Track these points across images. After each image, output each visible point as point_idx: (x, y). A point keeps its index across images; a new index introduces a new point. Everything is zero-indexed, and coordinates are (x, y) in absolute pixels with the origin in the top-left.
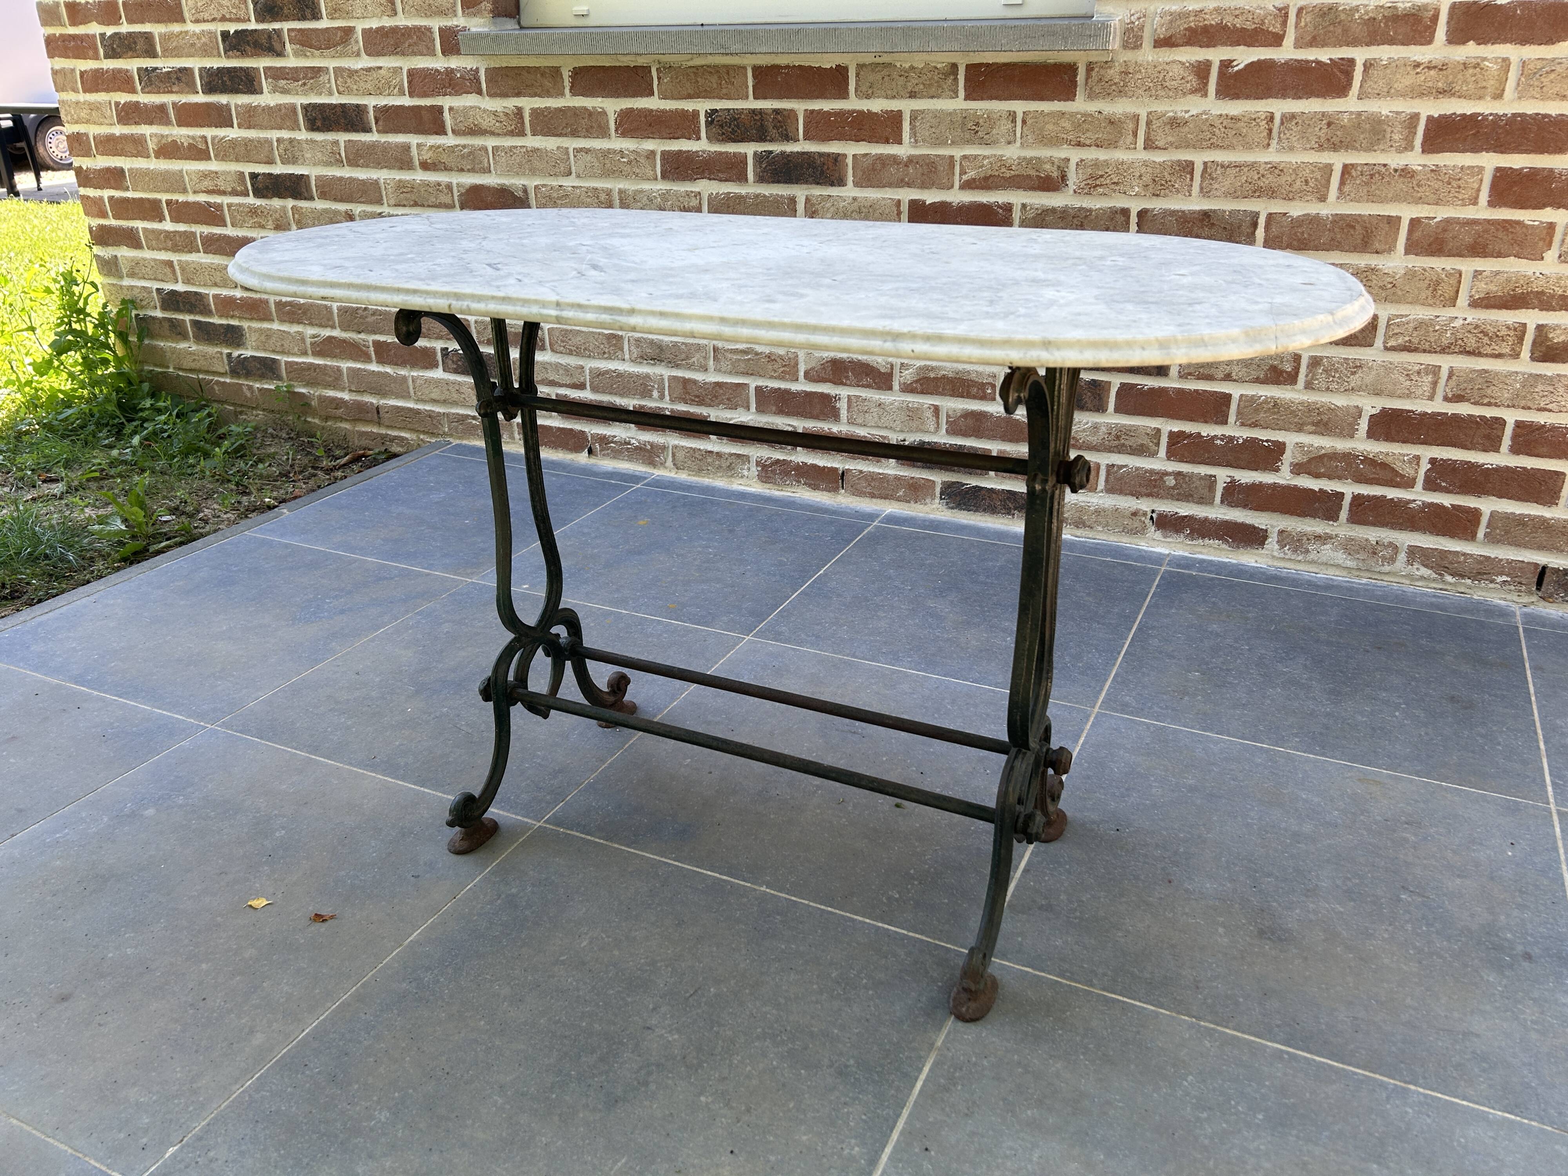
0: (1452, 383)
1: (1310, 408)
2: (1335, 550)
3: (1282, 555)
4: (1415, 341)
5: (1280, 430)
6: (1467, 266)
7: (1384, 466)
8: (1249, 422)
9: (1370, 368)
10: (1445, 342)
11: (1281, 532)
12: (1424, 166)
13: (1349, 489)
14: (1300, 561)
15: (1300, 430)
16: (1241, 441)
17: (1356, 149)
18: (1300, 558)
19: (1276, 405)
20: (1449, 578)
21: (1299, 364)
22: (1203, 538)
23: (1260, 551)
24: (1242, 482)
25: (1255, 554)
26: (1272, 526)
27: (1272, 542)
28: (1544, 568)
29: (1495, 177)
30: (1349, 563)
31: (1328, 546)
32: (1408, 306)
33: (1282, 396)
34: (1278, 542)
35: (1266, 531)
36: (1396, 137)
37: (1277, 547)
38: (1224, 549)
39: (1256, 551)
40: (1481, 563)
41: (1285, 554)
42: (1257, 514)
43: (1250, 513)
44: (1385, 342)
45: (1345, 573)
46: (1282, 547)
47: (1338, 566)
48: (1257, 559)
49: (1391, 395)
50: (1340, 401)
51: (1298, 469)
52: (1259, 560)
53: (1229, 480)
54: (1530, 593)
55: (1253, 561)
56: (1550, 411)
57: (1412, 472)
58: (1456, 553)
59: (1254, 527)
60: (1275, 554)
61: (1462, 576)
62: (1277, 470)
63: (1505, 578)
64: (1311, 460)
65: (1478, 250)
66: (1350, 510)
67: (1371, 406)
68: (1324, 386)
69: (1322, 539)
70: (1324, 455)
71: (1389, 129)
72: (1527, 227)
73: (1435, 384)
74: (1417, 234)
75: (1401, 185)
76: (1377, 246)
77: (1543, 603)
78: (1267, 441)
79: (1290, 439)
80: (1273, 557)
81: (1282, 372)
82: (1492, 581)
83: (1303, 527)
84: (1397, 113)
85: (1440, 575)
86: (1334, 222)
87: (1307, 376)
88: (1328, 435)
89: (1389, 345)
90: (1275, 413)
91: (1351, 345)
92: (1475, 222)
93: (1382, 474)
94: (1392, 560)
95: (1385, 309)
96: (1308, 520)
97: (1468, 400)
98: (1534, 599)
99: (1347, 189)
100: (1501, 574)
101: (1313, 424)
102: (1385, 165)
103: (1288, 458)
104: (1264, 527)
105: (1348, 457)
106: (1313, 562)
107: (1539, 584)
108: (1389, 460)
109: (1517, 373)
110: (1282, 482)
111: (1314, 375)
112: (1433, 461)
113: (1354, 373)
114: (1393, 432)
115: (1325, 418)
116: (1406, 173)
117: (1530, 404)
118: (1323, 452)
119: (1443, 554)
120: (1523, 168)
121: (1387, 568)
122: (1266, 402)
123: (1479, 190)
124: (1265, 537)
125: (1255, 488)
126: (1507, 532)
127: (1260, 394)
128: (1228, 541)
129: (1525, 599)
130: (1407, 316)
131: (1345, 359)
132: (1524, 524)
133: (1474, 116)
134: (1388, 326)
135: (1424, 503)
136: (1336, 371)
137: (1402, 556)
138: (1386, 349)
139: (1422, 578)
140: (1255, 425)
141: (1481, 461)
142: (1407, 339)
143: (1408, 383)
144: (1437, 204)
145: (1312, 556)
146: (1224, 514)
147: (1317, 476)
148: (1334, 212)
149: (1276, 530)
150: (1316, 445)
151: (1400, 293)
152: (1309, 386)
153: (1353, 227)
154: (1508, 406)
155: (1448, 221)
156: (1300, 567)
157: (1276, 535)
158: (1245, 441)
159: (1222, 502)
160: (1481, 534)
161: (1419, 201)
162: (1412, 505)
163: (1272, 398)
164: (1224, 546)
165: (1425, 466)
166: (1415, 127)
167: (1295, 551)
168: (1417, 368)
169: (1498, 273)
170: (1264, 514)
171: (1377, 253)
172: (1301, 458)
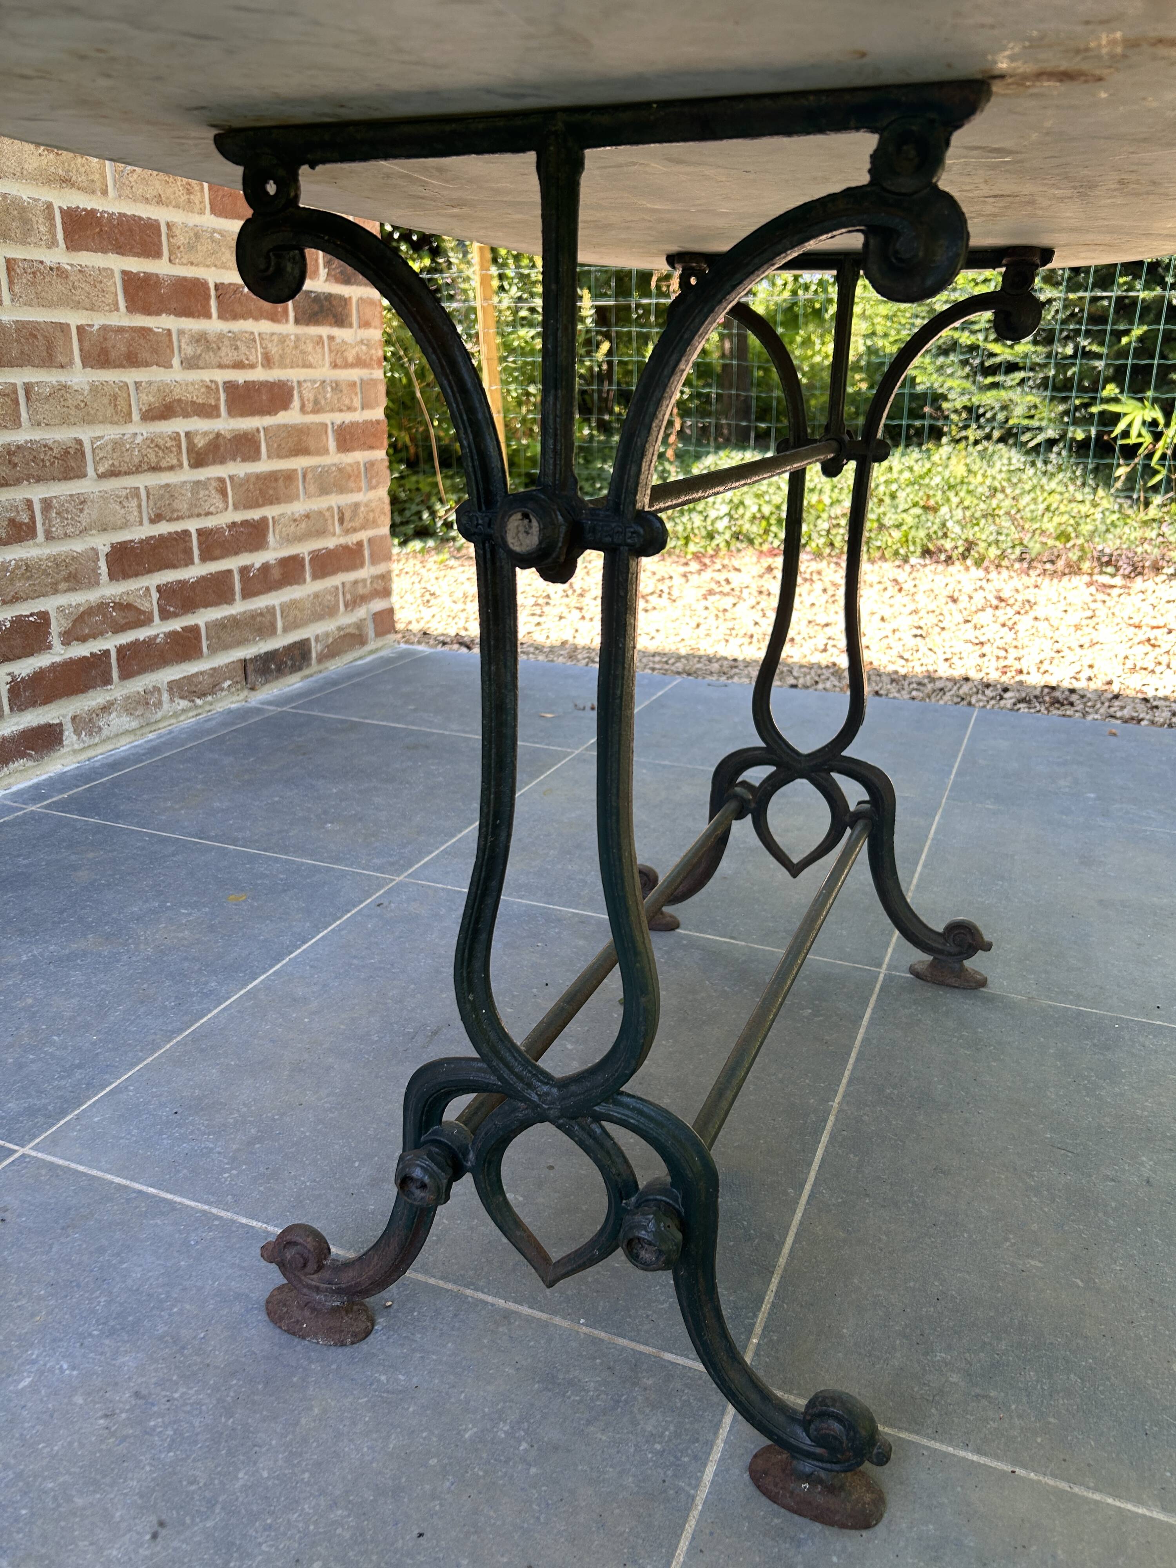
0: (151, 503)
1: (57, 562)
2: (119, 716)
3: (82, 746)
4: (116, 463)
5: (38, 597)
6: (130, 376)
7: (129, 607)
8: (9, 598)
9: (92, 502)
10: (136, 461)
11: (74, 719)
12: (72, 265)
13: (110, 643)
14: (96, 745)
15: (56, 591)
16: (8, 624)
17: (13, 240)
18: (97, 740)
19: (28, 568)
20: (199, 702)
21: (33, 512)
22: (7, 764)
23: (63, 751)
24: (23, 675)
25: (60, 758)
26: (64, 716)
27: (69, 735)
28: (245, 660)
29: (124, 280)
30: (134, 724)
31: (114, 715)
32: (101, 426)
33: (29, 555)
34: (75, 731)
35: (61, 724)
36: (42, 229)
37: (75, 738)
38: (29, 768)
39: (58, 754)
40: (212, 676)
41: (84, 742)
42: (46, 708)
43: (40, 710)
44: (96, 470)
45: (132, 738)
46: (79, 735)
47: (126, 732)
48: (62, 761)
49: (115, 528)
50: (78, 546)
51: (68, 638)
52: (65, 761)
53: (9, 679)
54: (242, 689)
55: (60, 766)
56: (211, 514)
57: (148, 605)
58: (196, 675)
59: (50, 726)
60: (76, 747)
61: (205, 695)
62: (50, 647)
63: (228, 682)
64: (75, 621)
65: (132, 360)
66: (119, 666)
67: (102, 543)
68: (61, 532)
69: (106, 708)
70: (83, 612)
71: (34, 219)
72: (155, 333)
73: (140, 506)
74: (86, 344)
75: (60, 287)
76: (61, 359)
77: (253, 693)
78: (32, 615)
79: (49, 604)
80: (75, 751)
81: (22, 524)
82: (222, 690)
83: (89, 703)
84: (35, 200)
85: (193, 701)
86: (18, 330)
87: (44, 524)
88: (80, 589)
89: (100, 472)
90: (28, 579)
91: (71, 479)
92: (121, 330)
93: (131, 616)
94: (160, 703)
95: (85, 432)
96: (91, 693)
97: (165, 518)
98: (246, 692)
99: (17, 289)
100: (225, 680)
101: (67, 579)
102: (42, 262)
103: (55, 629)
104: (57, 721)
105: (101, 607)
106: (108, 738)
107: (246, 678)
108: (131, 599)
109: (185, 482)
110: (58, 659)
111: (50, 521)
112: (159, 589)
113: (81, 511)
114: (127, 568)
115: (72, 569)
116: (59, 271)
117: (200, 511)
118: (82, 609)
119: (189, 679)
120: (139, 273)
121: (160, 715)
122: (17, 567)
123: (116, 295)
124: (61, 733)
125: (38, 677)
126: (219, 638)
127: (8, 559)
128: (31, 756)
129: (242, 696)
130: (103, 437)
131: (71, 496)
132: (225, 627)
133: (93, 212)
134: (93, 450)
135: (165, 633)
136: (67, 512)
137: (165, 696)
138: (101, 476)
139: (183, 710)
140: (16, 599)
141: (187, 577)
142: (110, 462)
143: (123, 511)
144: (92, 309)
145: (105, 732)
146: (17, 724)
147: (83, 639)
148: (15, 319)
149: (68, 719)
150: (74, 604)
151: (92, 412)
152: (49, 537)
153: (35, 336)
154: (189, 517)
155: (104, 328)
156: (100, 749)
157: (70, 725)
158: (12, 622)
159: (11, 709)
160: (205, 649)
161: (77, 306)
162: (158, 640)
163: (21, 560)
164: (30, 764)
165: (155, 596)
166: (54, 218)
167: (90, 734)
168: (124, 493)
169: (150, 383)
170: (52, 706)
171: (62, 367)
172: (67, 624)
